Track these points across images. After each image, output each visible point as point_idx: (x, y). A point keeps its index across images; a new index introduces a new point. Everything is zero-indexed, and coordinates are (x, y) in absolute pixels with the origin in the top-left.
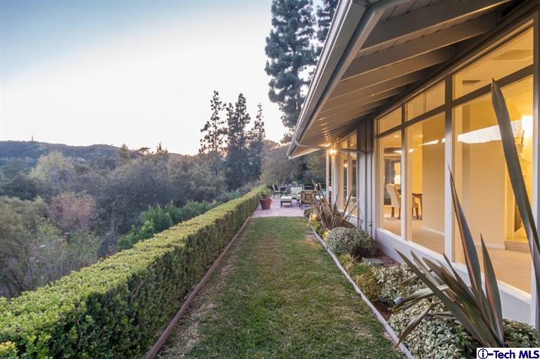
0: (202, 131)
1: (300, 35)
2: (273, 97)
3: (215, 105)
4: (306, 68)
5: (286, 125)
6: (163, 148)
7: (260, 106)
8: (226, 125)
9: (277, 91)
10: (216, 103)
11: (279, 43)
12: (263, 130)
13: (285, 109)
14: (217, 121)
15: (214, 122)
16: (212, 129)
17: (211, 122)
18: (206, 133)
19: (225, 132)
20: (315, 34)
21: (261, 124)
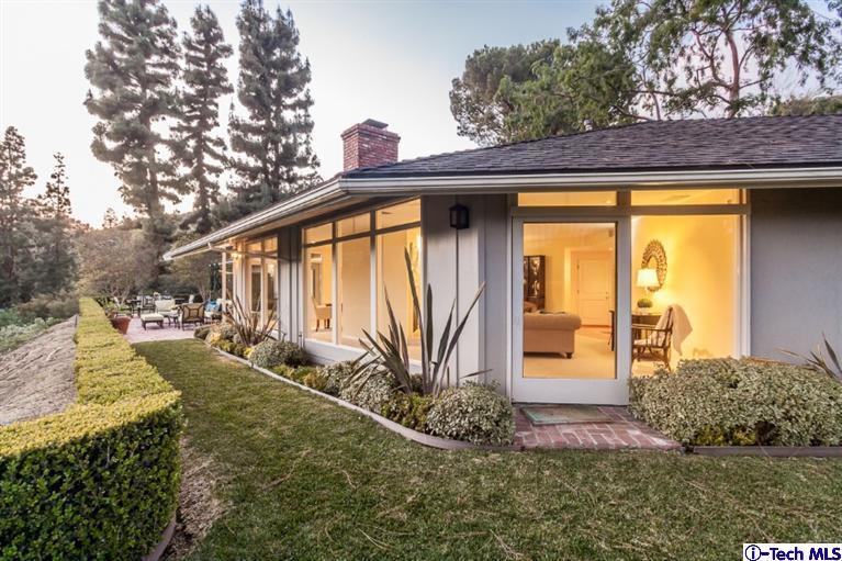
1: (154, 66)
2: (99, 151)
4: (164, 118)
5: (128, 202)
7: (59, 158)
9: (111, 145)
11: (114, 66)
12: (67, 202)
13: (125, 176)
20: (181, 73)
21: (61, 190)
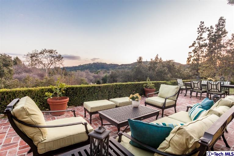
0: (190, 47)
3: (200, 30)
6: (159, 57)
8: (207, 42)
10: (201, 29)
14: (202, 40)
15: (199, 41)
16: (197, 45)
17: (197, 42)
18: (193, 48)
19: (205, 45)
